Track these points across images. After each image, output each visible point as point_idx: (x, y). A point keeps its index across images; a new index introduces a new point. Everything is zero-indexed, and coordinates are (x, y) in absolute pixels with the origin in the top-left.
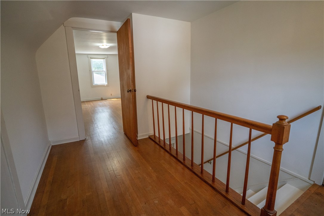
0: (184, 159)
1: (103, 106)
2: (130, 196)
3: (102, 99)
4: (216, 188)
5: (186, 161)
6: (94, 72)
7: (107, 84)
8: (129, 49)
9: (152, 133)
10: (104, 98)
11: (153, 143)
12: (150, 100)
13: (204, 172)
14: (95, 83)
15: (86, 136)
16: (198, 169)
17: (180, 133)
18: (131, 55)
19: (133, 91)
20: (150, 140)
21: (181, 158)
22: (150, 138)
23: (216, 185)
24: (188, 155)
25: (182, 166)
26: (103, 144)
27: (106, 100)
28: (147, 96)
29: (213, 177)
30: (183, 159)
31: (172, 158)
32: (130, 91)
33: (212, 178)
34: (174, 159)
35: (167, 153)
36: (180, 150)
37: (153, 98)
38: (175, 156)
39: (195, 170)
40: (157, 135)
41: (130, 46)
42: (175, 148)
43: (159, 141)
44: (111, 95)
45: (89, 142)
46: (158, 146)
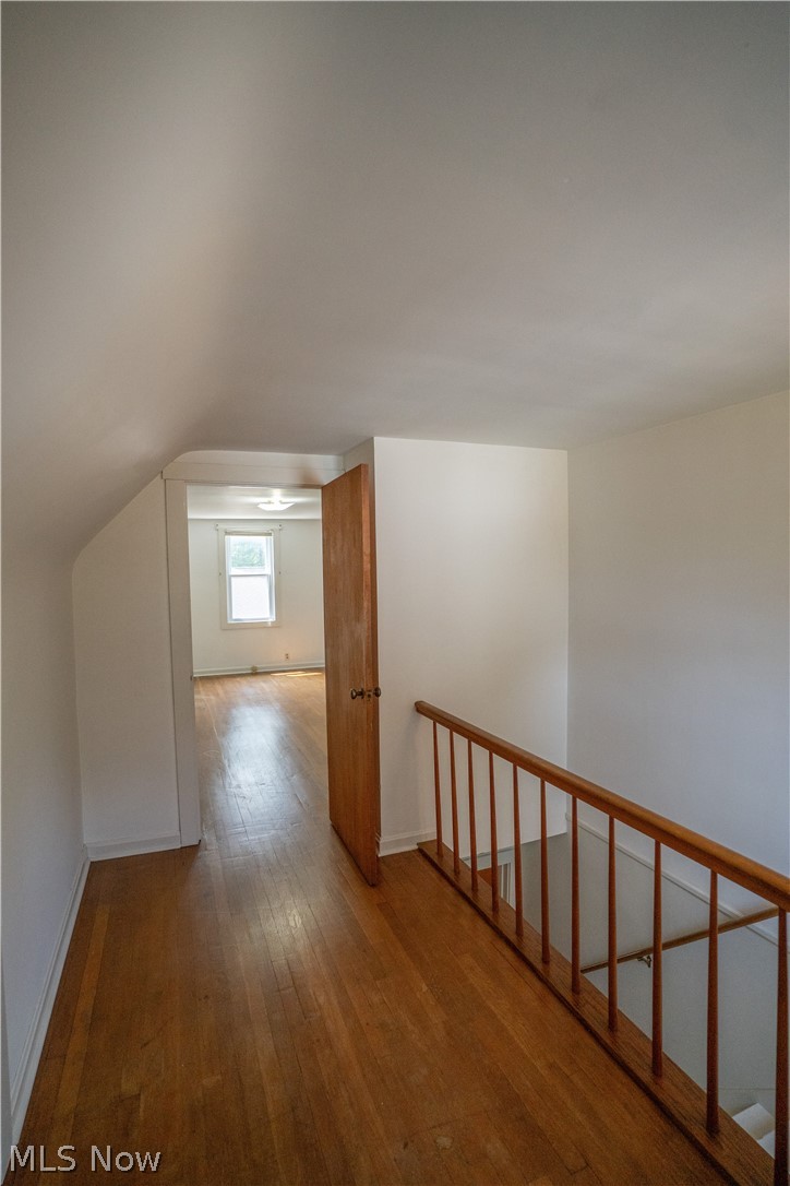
0: (546, 960)
1: (259, 701)
2: (352, 1104)
3: (255, 673)
4: (669, 1103)
5: (553, 966)
6: (233, 579)
7: (273, 618)
8: (362, 556)
9: (429, 833)
10: (261, 666)
11: (434, 874)
12: (427, 723)
13: (619, 1024)
14: (234, 617)
15: (202, 831)
16: (599, 1007)
17: (530, 834)
18: (367, 578)
19: (369, 696)
20: (421, 860)
21: (533, 950)
22: (421, 851)
23: (668, 1092)
24: (560, 942)
25: (538, 985)
26: (258, 866)
27: (269, 677)
28: (416, 704)
29: (654, 1048)
30: (540, 956)
31: (501, 945)
32: (361, 694)
33: (651, 1055)
34: (508, 952)
35: (481, 924)
36: (532, 918)
37: (438, 717)
38: (513, 938)
39: (587, 1012)
40: (448, 841)
41: (366, 550)
42: (512, 903)
43: (455, 871)
44: (287, 656)
45: (212, 858)
46: (449, 890)
